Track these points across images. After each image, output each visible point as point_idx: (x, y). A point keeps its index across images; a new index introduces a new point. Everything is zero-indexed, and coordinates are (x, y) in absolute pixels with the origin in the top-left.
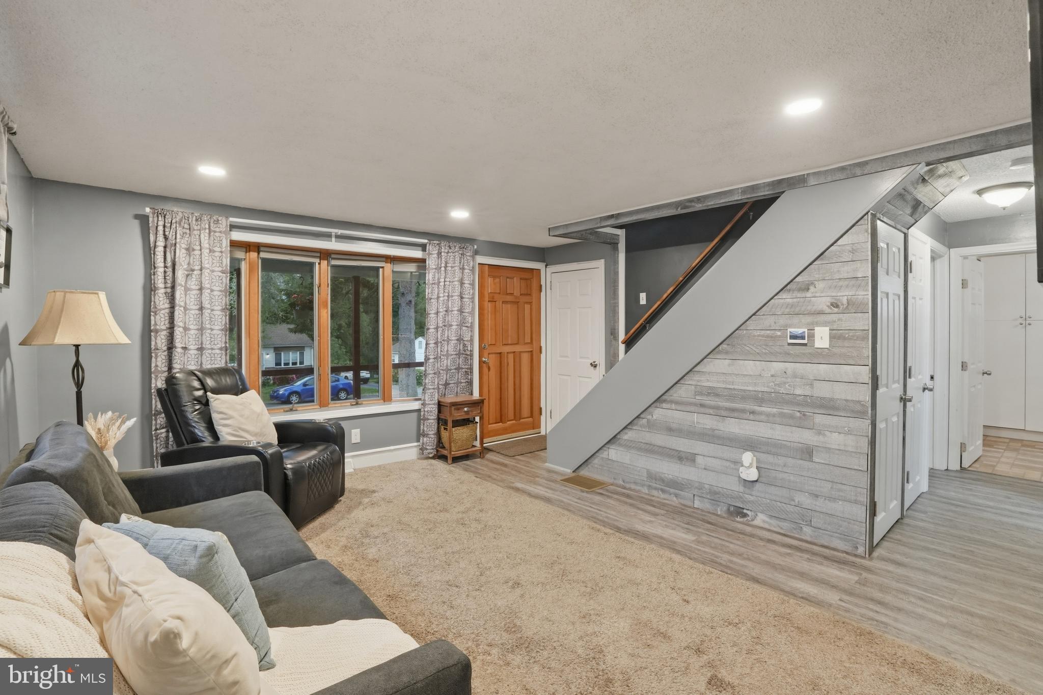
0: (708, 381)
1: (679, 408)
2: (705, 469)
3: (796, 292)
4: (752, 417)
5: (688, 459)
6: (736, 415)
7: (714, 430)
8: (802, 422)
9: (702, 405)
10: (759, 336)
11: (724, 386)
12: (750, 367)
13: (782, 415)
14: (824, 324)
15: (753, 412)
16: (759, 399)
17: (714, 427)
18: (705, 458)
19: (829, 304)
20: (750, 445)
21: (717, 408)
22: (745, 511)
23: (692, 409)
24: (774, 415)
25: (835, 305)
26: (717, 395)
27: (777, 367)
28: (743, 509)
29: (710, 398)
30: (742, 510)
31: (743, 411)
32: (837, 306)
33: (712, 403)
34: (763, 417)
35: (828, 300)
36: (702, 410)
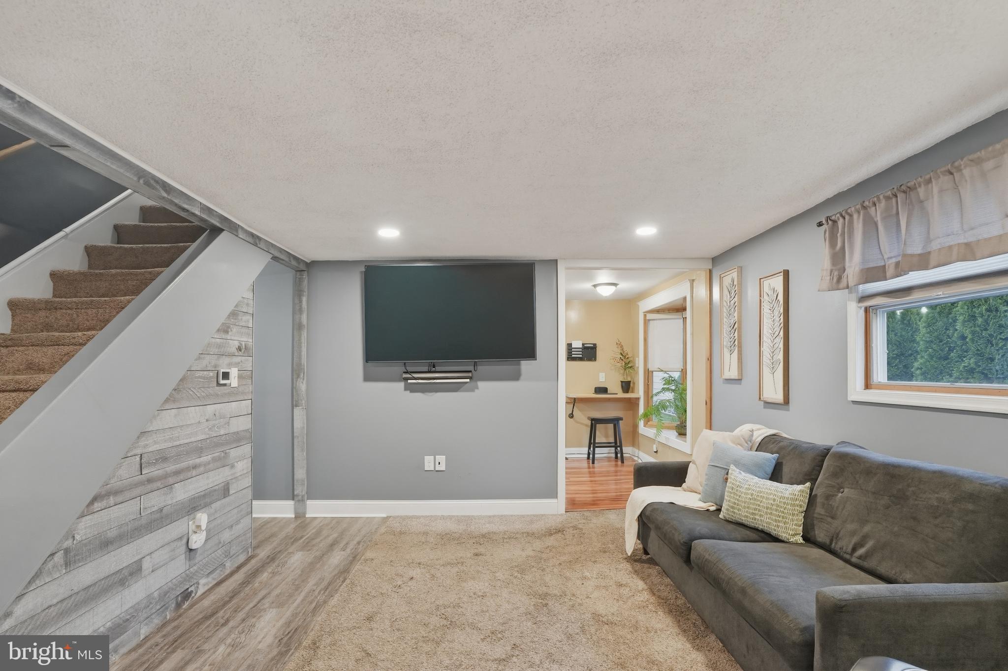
0: (156, 443)
1: (119, 498)
2: (152, 571)
3: (222, 333)
4: (194, 473)
5: (135, 570)
6: (181, 477)
7: (161, 510)
8: (223, 462)
9: (150, 481)
10: (199, 377)
11: (170, 445)
12: (193, 414)
13: (214, 460)
14: (236, 364)
15: (195, 467)
16: (199, 450)
17: (162, 505)
18: (153, 555)
19: (237, 347)
20: (192, 507)
21: (166, 476)
22: (190, 590)
23: (138, 491)
24: (209, 463)
25: (239, 349)
26: (165, 459)
27: (210, 409)
28: (188, 589)
29: (158, 467)
30: (187, 592)
31: (188, 469)
32: (240, 350)
33: (160, 472)
34: (202, 469)
35: (237, 344)
36: (150, 487)
